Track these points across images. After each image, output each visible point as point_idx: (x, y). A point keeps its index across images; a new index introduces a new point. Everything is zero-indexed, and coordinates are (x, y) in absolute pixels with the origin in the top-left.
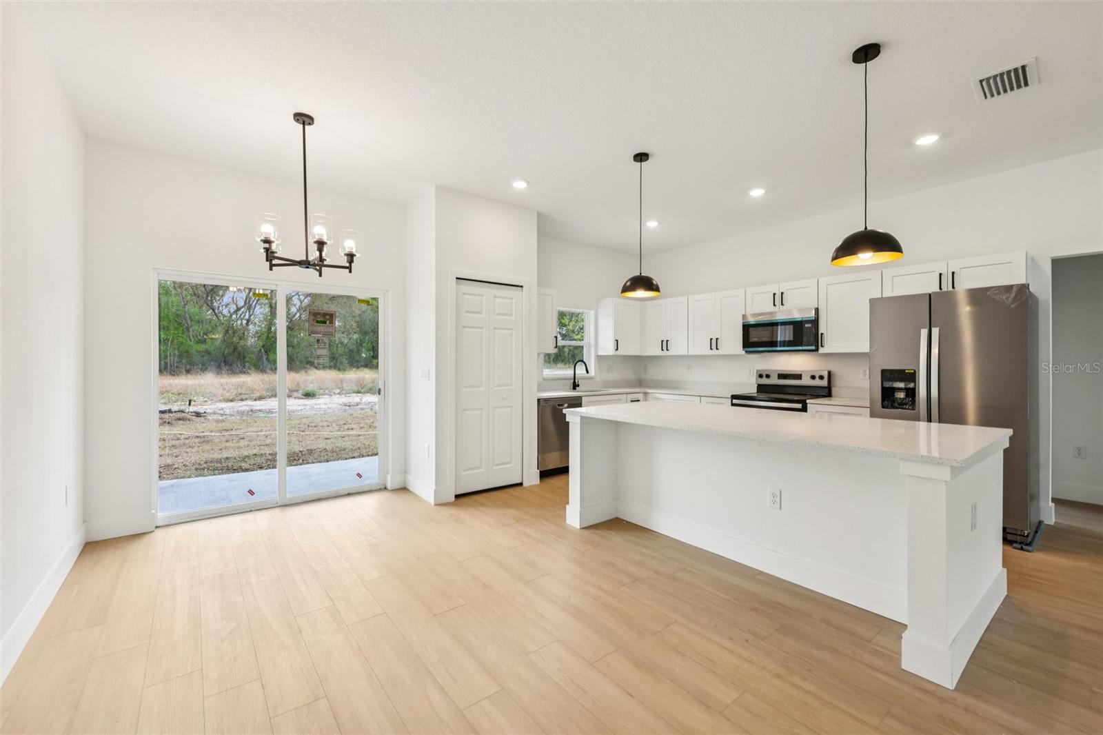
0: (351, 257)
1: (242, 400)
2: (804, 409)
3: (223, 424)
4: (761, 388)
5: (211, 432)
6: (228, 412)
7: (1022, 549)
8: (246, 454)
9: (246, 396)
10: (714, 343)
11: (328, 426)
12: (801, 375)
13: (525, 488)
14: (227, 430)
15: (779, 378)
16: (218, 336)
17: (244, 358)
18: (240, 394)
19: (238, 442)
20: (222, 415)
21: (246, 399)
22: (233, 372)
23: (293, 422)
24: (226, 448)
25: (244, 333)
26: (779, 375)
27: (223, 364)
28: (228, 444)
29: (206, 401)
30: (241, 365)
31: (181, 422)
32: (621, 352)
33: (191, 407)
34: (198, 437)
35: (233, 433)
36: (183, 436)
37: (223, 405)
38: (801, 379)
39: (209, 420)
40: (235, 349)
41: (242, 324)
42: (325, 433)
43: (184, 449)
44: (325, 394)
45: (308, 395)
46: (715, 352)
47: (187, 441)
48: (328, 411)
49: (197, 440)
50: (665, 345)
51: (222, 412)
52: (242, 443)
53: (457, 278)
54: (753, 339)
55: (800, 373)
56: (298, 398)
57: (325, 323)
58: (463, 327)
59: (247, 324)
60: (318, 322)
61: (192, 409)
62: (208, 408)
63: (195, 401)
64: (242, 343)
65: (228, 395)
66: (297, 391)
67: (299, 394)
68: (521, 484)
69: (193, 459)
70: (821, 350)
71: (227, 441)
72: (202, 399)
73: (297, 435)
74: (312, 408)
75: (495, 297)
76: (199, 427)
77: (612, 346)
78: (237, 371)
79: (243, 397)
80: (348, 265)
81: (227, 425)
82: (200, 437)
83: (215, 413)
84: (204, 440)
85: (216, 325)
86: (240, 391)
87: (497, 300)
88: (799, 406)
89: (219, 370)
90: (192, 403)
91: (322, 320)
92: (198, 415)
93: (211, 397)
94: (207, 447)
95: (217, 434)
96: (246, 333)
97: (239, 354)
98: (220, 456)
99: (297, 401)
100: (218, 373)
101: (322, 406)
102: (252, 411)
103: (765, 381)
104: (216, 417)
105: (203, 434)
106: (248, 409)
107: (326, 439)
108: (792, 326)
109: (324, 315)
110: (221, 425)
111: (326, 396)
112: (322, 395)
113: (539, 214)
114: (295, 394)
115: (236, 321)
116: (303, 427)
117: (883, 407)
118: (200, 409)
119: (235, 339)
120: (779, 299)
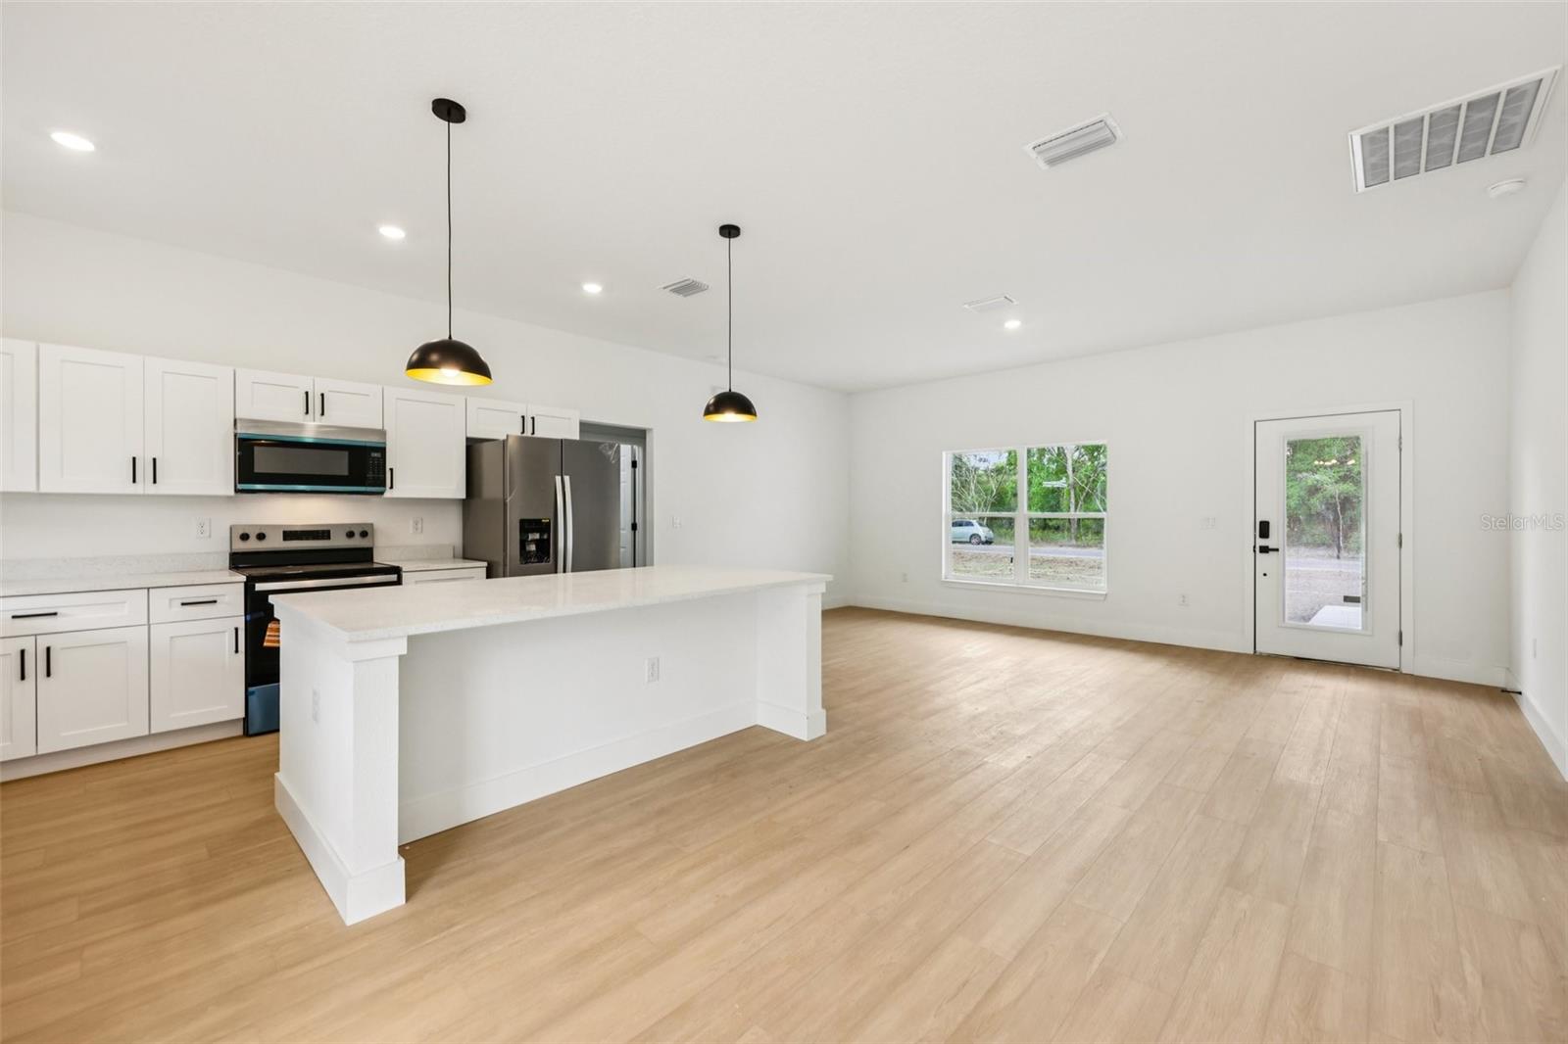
10: (145, 469)
12: (329, 532)
15: (285, 539)
26: (284, 532)
38: (329, 538)
46: (146, 488)
54: (260, 467)
55: (325, 528)
70: (388, 494)
108: (346, 453)
117: (522, 563)
120: (317, 402)
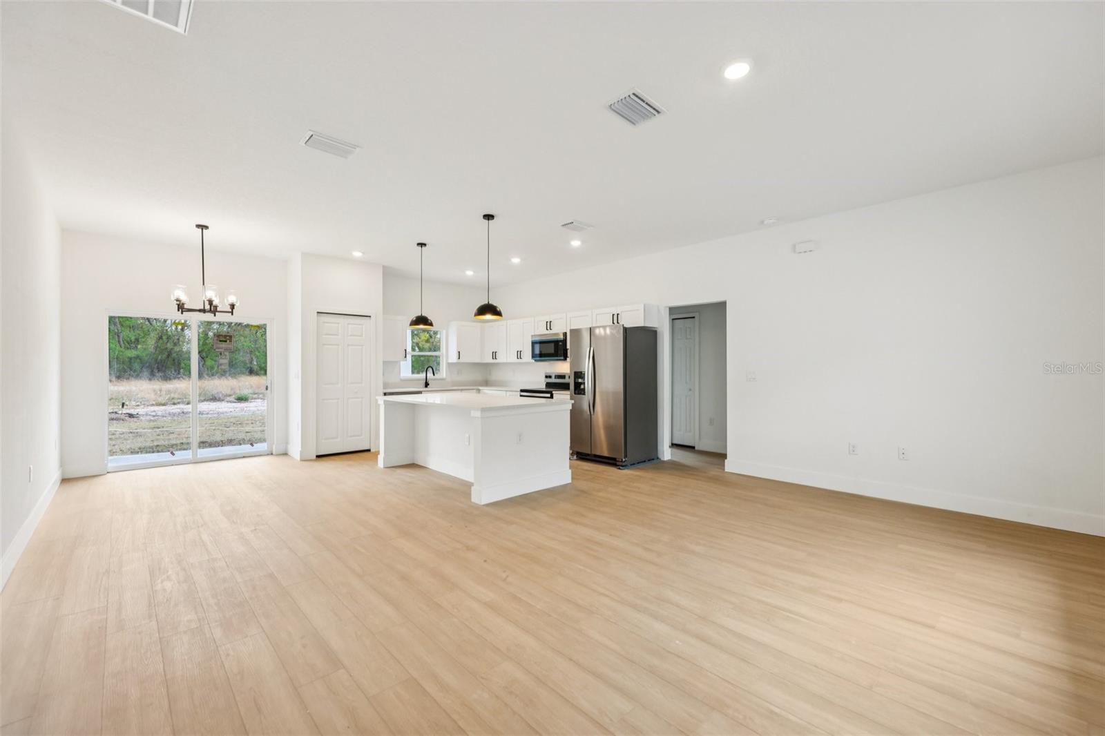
0: (233, 306)
1: (174, 404)
2: (552, 397)
3: (155, 423)
4: (548, 385)
5: (144, 429)
6: (160, 413)
7: (619, 469)
8: (175, 443)
9: (179, 401)
10: (519, 354)
11: (252, 423)
12: (565, 376)
13: (373, 453)
14: (158, 428)
15: (555, 378)
16: (151, 342)
17: (179, 364)
18: (173, 399)
19: (168, 435)
20: (154, 416)
21: (179, 403)
22: (166, 378)
23: (220, 421)
24: (157, 440)
25: (178, 339)
26: (555, 376)
27: (156, 371)
28: (159, 437)
29: (138, 406)
30: (175, 371)
31: (115, 421)
32: (462, 360)
33: (123, 409)
34: (131, 433)
35: (164, 429)
36: (118, 432)
37: (156, 408)
38: (565, 378)
39: (141, 420)
40: (169, 356)
41: (176, 328)
42: (247, 429)
43: (118, 441)
44: (258, 398)
45: (241, 399)
46: (519, 360)
47: (122, 436)
48: (257, 412)
49: (131, 435)
50: (494, 355)
51: (154, 414)
52: (172, 436)
53: (318, 313)
56: (231, 402)
57: (226, 341)
58: (324, 345)
59: (182, 329)
60: (220, 341)
61: (125, 411)
62: (141, 410)
63: (127, 405)
64: (176, 349)
65: (161, 400)
66: (230, 396)
67: (232, 399)
68: (369, 450)
69: (128, 447)
70: (568, 360)
71: (158, 435)
72: (134, 403)
73: (221, 430)
74: (242, 410)
75: (348, 324)
76: (133, 424)
77: (456, 355)
78: (172, 377)
79: (176, 401)
80: (230, 310)
81: (159, 424)
82: (134, 433)
83: (147, 415)
84: (138, 435)
85: (148, 330)
86: (172, 395)
87: (350, 326)
88: (549, 395)
89: (152, 376)
90: (125, 407)
91: (224, 339)
92: (131, 416)
93: (143, 402)
94: (140, 439)
95: (149, 431)
96: (181, 339)
97: (174, 360)
98: (151, 445)
99: (229, 404)
100: (150, 380)
101: (251, 409)
102: (183, 413)
103: (549, 380)
104: (148, 418)
105: (136, 431)
106: (179, 410)
107: (247, 432)
108: (554, 344)
109: (225, 336)
110: (152, 424)
111: (260, 400)
112: (255, 399)
113: (384, 267)
114: (228, 399)
115: (171, 326)
116: (228, 424)
117: (575, 393)
118: (132, 411)
119: (169, 346)
120: (549, 325)
